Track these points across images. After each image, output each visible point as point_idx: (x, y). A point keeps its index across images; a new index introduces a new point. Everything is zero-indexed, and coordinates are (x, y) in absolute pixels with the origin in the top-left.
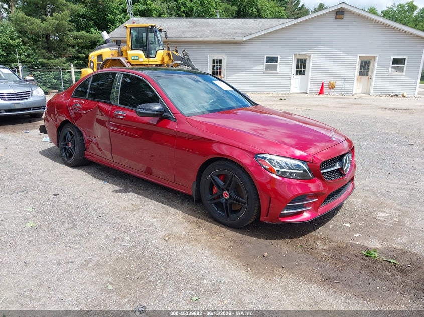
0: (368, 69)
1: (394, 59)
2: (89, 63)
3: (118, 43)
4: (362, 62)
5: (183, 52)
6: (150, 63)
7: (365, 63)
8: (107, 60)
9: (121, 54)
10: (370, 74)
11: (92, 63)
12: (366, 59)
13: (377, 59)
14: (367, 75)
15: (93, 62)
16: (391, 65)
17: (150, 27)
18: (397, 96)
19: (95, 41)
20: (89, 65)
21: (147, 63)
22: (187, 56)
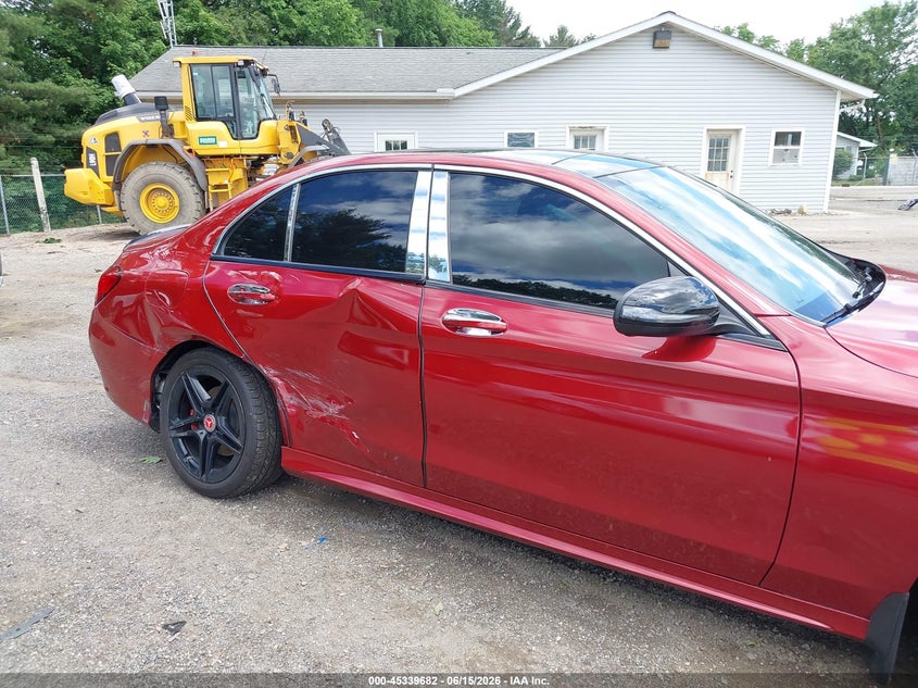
0: (725, 157)
1: (777, 133)
2: (84, 156)
3: (162, 104)
4: (712, 143)
5: (326, 124)
6: (245, 152)
7: (719, 145)
8: (133, 148)
9: (168, 130)
10: (729, 166)
11: (92, 157)
12: (719, 135)
13: (743, 134)
14: (724, 169)
15: (94, 152)
16: (772, 147)
17: (241, 63)
18: (789, 212)
19: (77, 106)
20: (84, 160)
21: (237, 152)
22: (335, 132)
